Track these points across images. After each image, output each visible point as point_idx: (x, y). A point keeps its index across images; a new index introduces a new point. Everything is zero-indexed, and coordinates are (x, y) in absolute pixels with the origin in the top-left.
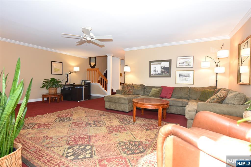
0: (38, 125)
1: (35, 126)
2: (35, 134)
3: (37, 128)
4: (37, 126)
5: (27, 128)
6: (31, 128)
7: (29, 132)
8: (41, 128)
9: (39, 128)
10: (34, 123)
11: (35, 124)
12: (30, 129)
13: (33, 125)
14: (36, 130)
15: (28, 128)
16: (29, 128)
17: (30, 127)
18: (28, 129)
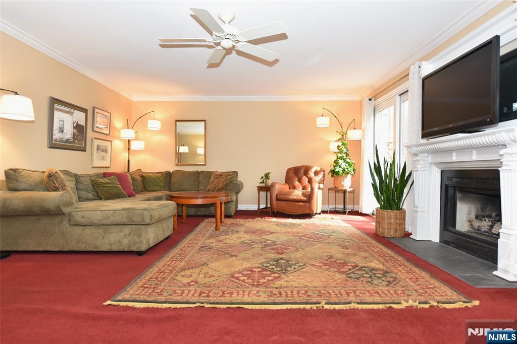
0: (342, 270)
1: (350, 270)
2: (356, 255)
3: (348, 264)
4: (346, 267)
5: (367, 269)
6: (358, 268)
7: (364, 259)
8: (342, 262)
9: (345, 263)
10: (349, 277)
11: (347, 274)
12: (360, 265)
13: (353, 273)
14: (351, 260)
15: (364, 269)
16: (362, 267)
17: (359, 270)
18: (364, 267)
